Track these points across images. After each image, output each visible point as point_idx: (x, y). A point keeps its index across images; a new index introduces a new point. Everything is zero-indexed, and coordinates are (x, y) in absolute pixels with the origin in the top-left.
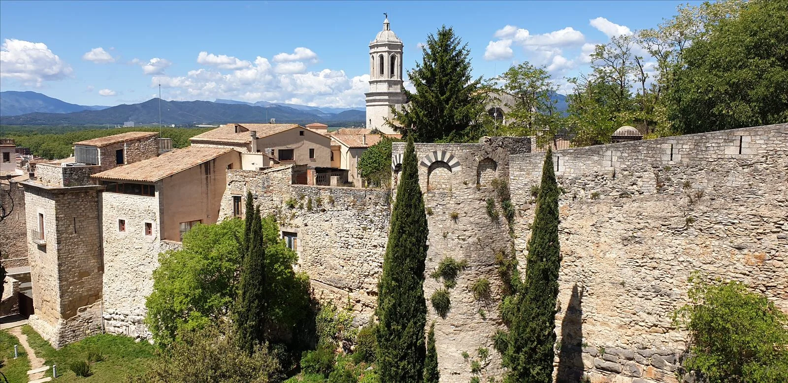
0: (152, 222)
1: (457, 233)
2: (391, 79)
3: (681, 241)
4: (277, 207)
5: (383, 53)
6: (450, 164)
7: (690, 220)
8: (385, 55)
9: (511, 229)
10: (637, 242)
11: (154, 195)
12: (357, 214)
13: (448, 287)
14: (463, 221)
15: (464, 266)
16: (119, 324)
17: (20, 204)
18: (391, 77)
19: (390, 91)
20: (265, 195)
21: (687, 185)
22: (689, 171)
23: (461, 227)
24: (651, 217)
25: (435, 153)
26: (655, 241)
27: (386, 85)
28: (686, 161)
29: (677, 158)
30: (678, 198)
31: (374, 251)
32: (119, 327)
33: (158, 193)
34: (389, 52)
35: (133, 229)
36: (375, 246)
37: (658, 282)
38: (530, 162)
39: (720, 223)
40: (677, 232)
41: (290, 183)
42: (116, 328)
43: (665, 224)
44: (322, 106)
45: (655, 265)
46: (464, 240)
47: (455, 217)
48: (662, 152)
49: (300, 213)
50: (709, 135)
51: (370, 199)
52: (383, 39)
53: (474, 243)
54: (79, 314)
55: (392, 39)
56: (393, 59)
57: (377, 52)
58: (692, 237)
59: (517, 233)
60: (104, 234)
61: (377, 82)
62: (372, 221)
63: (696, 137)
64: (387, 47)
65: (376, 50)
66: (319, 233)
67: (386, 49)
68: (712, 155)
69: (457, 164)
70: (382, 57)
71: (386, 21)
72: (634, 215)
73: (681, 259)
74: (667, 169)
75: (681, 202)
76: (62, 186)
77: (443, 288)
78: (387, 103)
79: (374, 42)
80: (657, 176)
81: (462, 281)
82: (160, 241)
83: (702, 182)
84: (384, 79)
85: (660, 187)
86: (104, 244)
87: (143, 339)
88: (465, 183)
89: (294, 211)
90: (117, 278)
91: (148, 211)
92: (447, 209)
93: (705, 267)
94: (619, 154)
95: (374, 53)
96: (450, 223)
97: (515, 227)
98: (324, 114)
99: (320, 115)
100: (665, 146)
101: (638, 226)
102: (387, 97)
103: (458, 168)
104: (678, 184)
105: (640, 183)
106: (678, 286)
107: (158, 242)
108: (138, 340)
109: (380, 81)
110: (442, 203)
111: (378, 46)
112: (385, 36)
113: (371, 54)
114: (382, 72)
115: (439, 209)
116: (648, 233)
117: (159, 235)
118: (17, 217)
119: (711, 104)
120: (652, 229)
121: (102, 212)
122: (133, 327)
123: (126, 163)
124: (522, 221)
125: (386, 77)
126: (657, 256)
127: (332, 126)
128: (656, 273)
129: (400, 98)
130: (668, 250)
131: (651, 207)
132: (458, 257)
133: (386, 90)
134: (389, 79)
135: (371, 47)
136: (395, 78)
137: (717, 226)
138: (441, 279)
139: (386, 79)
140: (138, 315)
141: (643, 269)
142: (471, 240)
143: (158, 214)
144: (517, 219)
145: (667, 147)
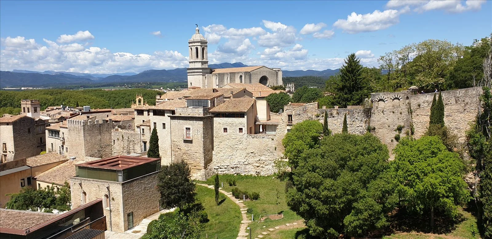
0: (243, 127)
1: (402, 118)
2: (203, 61)
3: (462, 115)
4: (310, 117)
5: (198, 46)
6: (399, 98)
7: (465, 110)
8: (199, 48)
9: (411, 116)
10: (451, 116)
11: (244, 117)
12: (350, 117)
13: (399, 133)
14: (403, 114)
15: (404, 127)
16: (224, 170)
17: (107, 130)
18: (203, 60)
19: (203, 67)
20: (304, 113)
21: (464, 101)
22: (464, 97)
23: (403, 116)
24: (454, 110)
25: (395, 95)
26: (455, 116)
27: (200, 64)
28: (463, 95)
29: (461, 94)
30: (461, 104)
31: (358, 128)
32: (224, 171)
33: (246, 116)
34: (201, 46)
35: (231, 131)
36: (358, 127)
37: (456, 126)
38: (417, 97)
39: (473, 110)
40: (461, 113)
41: (317, 108)
42: (222, 172)
43: (458, 111)
44: (92, 73)
45: (456, 122)
46: (403, 119)
47: (401, 113)
48: (457, 93)
49: (322, 118)
50: (469, 88)
51: (356, 111)
52: (197, 39)
53: (406, 120)
54: (208, 167)
55: (202, 39)
56: (203, 49)
57: (194, 46)
58: (465, 114)
59: (413, 117)
60: (214, 134)
61: (195, 62)
62: (357, 119)
63: (466, 89)
64: (200, 43)
65: (193, 44)
66: (332, 125)
67: (200, 44)
68: (470, 93)
69: (401, 98)
70: (197, 49)
71: (197, 29)
72: (449, 109)
73: (463, 119)
74: (458, 97)
75: (462, 105)
76: (202, 116)
77: (398, 134)
78: (202, 74)
79: (192, 40)
80: (455, 99)
81: (403, 131)
82: (247, 134)
83: (467, 100)
84: (199, 61)
85: (456, 102)
86: (214, 139)
87: (237, 174)
88: (403, 104)
89: (319, 118)
90: (221, 152)
91: (241, 124)
92: (399, 111)
93: (469, 120)
94: (444, 94)
95: (192, 46)
96: (399, 115)
97: (412, 116)
98: (95, 78)
99: (92, 79)
100: (457, 92)
101: (451, 112)
102: (201, 71)
103: (402, 99)
104: (461, 101)
105: (451, 101)
106: (462, 126)
107: (246, 135)
108: (235, 175)
109: (197, 62)
110: (398, 109)
111: (194, 42)
112: (197, 37)
113: (189, 46)
114: (197, 56)
115: (396, 111)
116: (453, 114)
117: (246, 132)
118: (106, 137)
119: (466, 81)
120: (455, 113)
121: (213, 125)
122: (232, 170)
123: (216, 106)
124: (415, 114)
125: (200, 59)
126: (456, 119)
127: (104, 86)
128: (456, 123)
129: (208, 71)
130: (459, 117)
131: (454, 107)
132: (402, 124)
133: (200, 67)
134: (202, 61)
135: (190, 43)
136: (205, 60)
137: (472, 110)
138: (397, 131)
139: (200, 61)
140: (235, 165)
141: (452, 123)
142: (405, 119)
143: (246, 124)
144: (413, 113)
145: (458, 92)
